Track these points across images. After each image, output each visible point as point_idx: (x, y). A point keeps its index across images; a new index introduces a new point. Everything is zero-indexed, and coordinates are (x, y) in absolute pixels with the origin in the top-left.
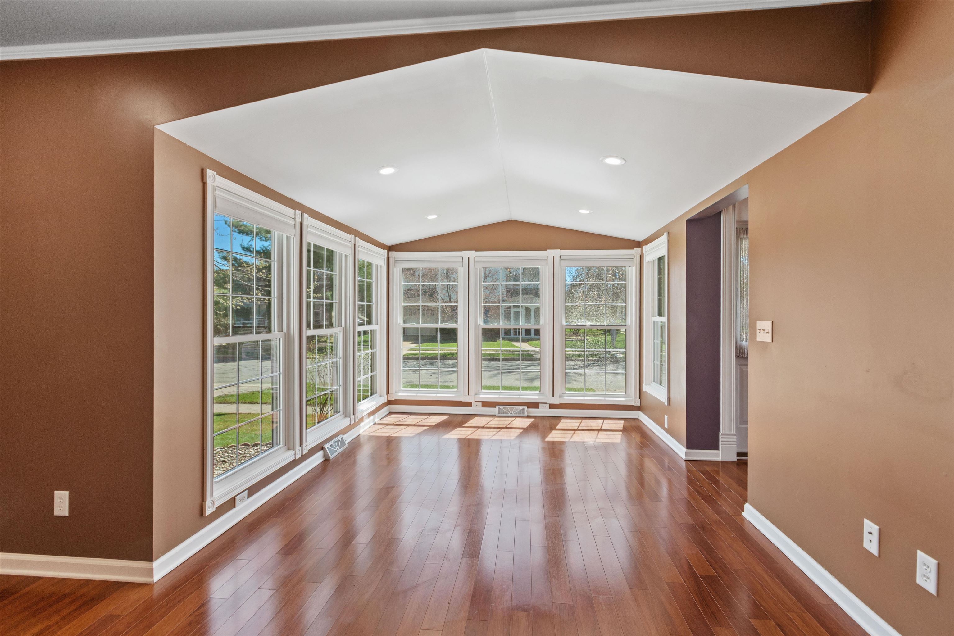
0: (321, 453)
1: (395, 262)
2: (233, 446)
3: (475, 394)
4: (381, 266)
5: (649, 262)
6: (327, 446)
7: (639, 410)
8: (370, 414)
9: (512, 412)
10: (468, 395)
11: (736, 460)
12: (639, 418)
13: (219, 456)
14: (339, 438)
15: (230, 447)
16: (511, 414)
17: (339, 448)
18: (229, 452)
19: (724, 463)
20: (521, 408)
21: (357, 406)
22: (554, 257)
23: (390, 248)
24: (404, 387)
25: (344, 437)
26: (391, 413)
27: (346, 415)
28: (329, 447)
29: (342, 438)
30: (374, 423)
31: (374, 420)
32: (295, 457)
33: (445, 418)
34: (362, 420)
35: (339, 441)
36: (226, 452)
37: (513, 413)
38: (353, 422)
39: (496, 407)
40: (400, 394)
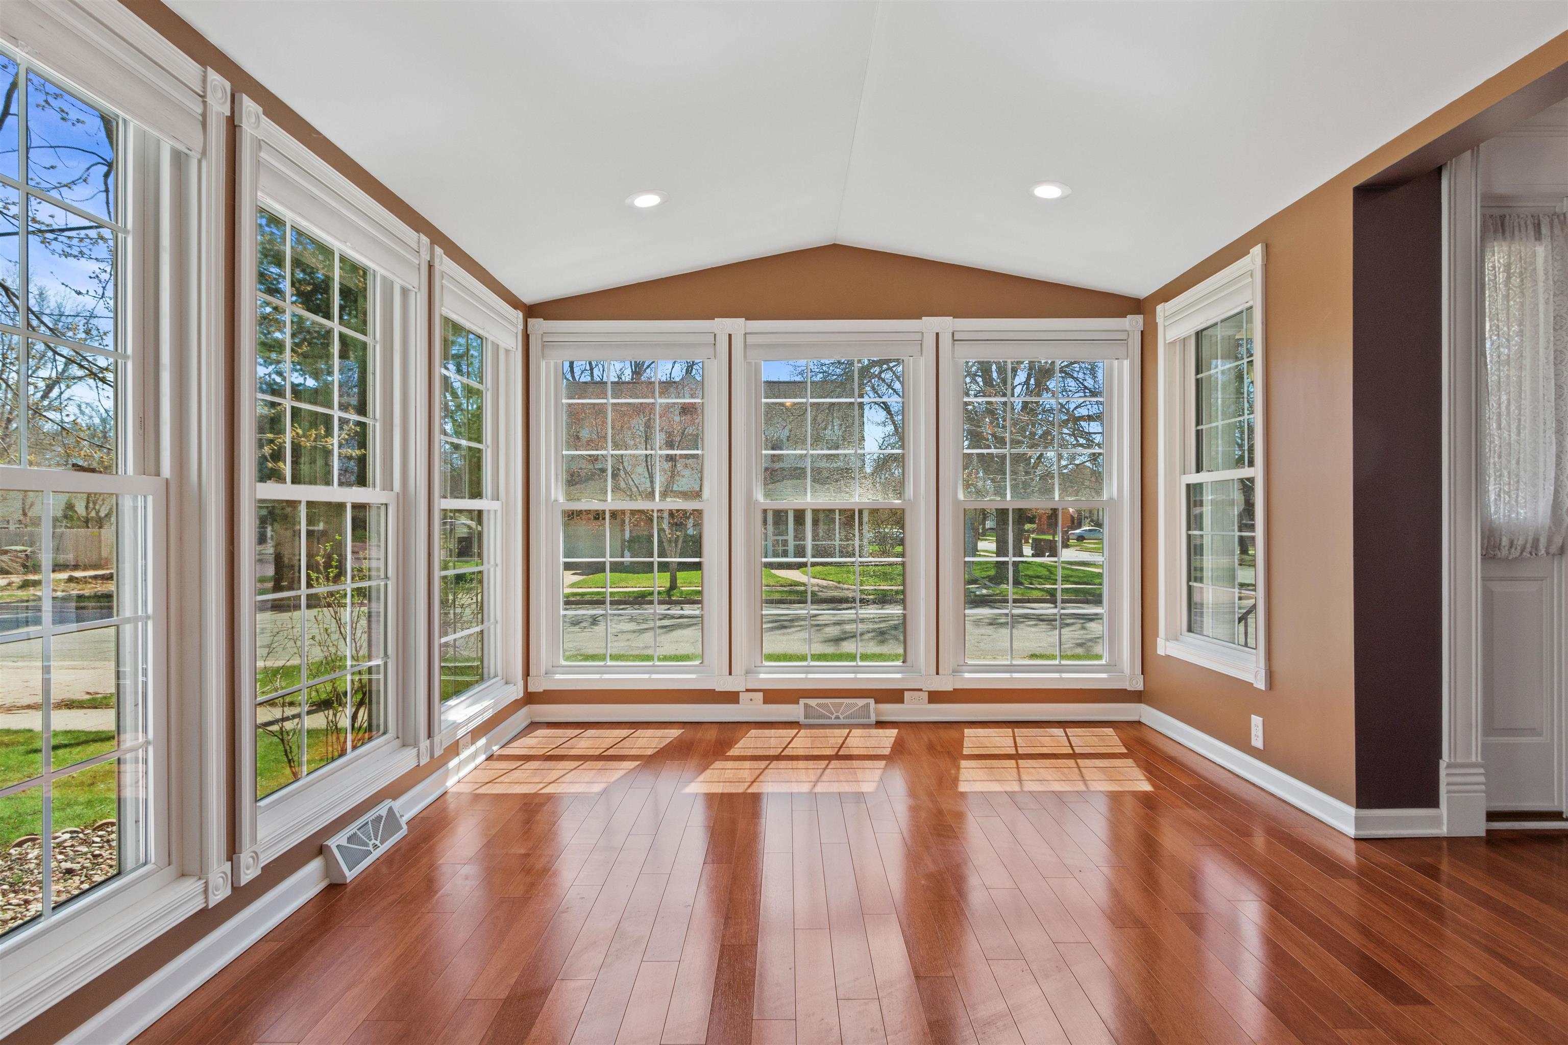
0: (315, 866)
1: (545, 345)
2: (107, 824)
3: (747, 672)
4: (507, 351)
5: (1174, 342)
6: (333, 843)
7: (1140, 702)
8: (476, 734)
9: (839, 714)
10: (730, 674)
11: (1483, 834)
12: (1143, 720)
13: (60, 857)
14: (382, 810)
15: (100, 828)
16: (838, 718)
17: (378, 843)
18: (94, 842)
19: (1455, 844)
20: (861, 702)
21: (440, 714)
22: (937, 334)
23: (531, 311)
24: (568, 659)
25: (397, 805)
26: (534, 726)
27: (406, 741)
28: (344, 842)
29: (391, 809)
30: (489, 753)
31: (488, 746)
32: (207, 902)
33: (675, 733)
34: (454, 749)
35: (380, 818)
36: (84, 842)
37: (841, 717)
38: (428, 759)
39: (798, 703)
40: (558, 676)
